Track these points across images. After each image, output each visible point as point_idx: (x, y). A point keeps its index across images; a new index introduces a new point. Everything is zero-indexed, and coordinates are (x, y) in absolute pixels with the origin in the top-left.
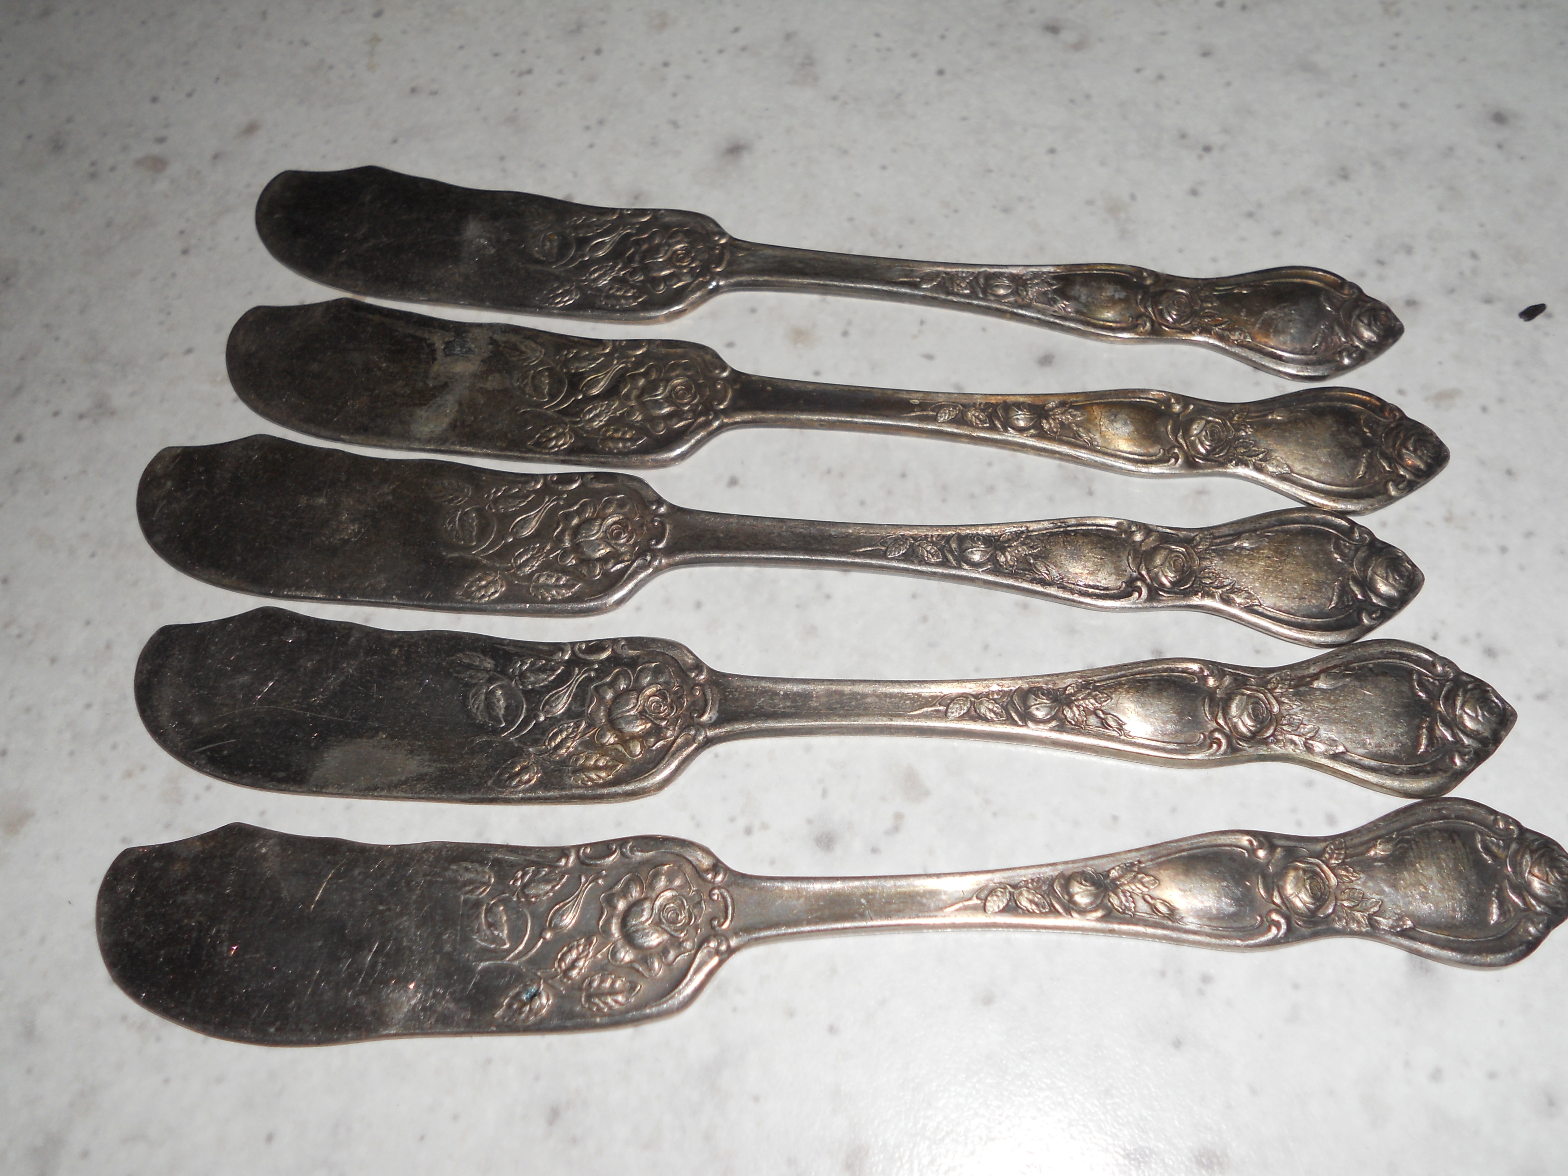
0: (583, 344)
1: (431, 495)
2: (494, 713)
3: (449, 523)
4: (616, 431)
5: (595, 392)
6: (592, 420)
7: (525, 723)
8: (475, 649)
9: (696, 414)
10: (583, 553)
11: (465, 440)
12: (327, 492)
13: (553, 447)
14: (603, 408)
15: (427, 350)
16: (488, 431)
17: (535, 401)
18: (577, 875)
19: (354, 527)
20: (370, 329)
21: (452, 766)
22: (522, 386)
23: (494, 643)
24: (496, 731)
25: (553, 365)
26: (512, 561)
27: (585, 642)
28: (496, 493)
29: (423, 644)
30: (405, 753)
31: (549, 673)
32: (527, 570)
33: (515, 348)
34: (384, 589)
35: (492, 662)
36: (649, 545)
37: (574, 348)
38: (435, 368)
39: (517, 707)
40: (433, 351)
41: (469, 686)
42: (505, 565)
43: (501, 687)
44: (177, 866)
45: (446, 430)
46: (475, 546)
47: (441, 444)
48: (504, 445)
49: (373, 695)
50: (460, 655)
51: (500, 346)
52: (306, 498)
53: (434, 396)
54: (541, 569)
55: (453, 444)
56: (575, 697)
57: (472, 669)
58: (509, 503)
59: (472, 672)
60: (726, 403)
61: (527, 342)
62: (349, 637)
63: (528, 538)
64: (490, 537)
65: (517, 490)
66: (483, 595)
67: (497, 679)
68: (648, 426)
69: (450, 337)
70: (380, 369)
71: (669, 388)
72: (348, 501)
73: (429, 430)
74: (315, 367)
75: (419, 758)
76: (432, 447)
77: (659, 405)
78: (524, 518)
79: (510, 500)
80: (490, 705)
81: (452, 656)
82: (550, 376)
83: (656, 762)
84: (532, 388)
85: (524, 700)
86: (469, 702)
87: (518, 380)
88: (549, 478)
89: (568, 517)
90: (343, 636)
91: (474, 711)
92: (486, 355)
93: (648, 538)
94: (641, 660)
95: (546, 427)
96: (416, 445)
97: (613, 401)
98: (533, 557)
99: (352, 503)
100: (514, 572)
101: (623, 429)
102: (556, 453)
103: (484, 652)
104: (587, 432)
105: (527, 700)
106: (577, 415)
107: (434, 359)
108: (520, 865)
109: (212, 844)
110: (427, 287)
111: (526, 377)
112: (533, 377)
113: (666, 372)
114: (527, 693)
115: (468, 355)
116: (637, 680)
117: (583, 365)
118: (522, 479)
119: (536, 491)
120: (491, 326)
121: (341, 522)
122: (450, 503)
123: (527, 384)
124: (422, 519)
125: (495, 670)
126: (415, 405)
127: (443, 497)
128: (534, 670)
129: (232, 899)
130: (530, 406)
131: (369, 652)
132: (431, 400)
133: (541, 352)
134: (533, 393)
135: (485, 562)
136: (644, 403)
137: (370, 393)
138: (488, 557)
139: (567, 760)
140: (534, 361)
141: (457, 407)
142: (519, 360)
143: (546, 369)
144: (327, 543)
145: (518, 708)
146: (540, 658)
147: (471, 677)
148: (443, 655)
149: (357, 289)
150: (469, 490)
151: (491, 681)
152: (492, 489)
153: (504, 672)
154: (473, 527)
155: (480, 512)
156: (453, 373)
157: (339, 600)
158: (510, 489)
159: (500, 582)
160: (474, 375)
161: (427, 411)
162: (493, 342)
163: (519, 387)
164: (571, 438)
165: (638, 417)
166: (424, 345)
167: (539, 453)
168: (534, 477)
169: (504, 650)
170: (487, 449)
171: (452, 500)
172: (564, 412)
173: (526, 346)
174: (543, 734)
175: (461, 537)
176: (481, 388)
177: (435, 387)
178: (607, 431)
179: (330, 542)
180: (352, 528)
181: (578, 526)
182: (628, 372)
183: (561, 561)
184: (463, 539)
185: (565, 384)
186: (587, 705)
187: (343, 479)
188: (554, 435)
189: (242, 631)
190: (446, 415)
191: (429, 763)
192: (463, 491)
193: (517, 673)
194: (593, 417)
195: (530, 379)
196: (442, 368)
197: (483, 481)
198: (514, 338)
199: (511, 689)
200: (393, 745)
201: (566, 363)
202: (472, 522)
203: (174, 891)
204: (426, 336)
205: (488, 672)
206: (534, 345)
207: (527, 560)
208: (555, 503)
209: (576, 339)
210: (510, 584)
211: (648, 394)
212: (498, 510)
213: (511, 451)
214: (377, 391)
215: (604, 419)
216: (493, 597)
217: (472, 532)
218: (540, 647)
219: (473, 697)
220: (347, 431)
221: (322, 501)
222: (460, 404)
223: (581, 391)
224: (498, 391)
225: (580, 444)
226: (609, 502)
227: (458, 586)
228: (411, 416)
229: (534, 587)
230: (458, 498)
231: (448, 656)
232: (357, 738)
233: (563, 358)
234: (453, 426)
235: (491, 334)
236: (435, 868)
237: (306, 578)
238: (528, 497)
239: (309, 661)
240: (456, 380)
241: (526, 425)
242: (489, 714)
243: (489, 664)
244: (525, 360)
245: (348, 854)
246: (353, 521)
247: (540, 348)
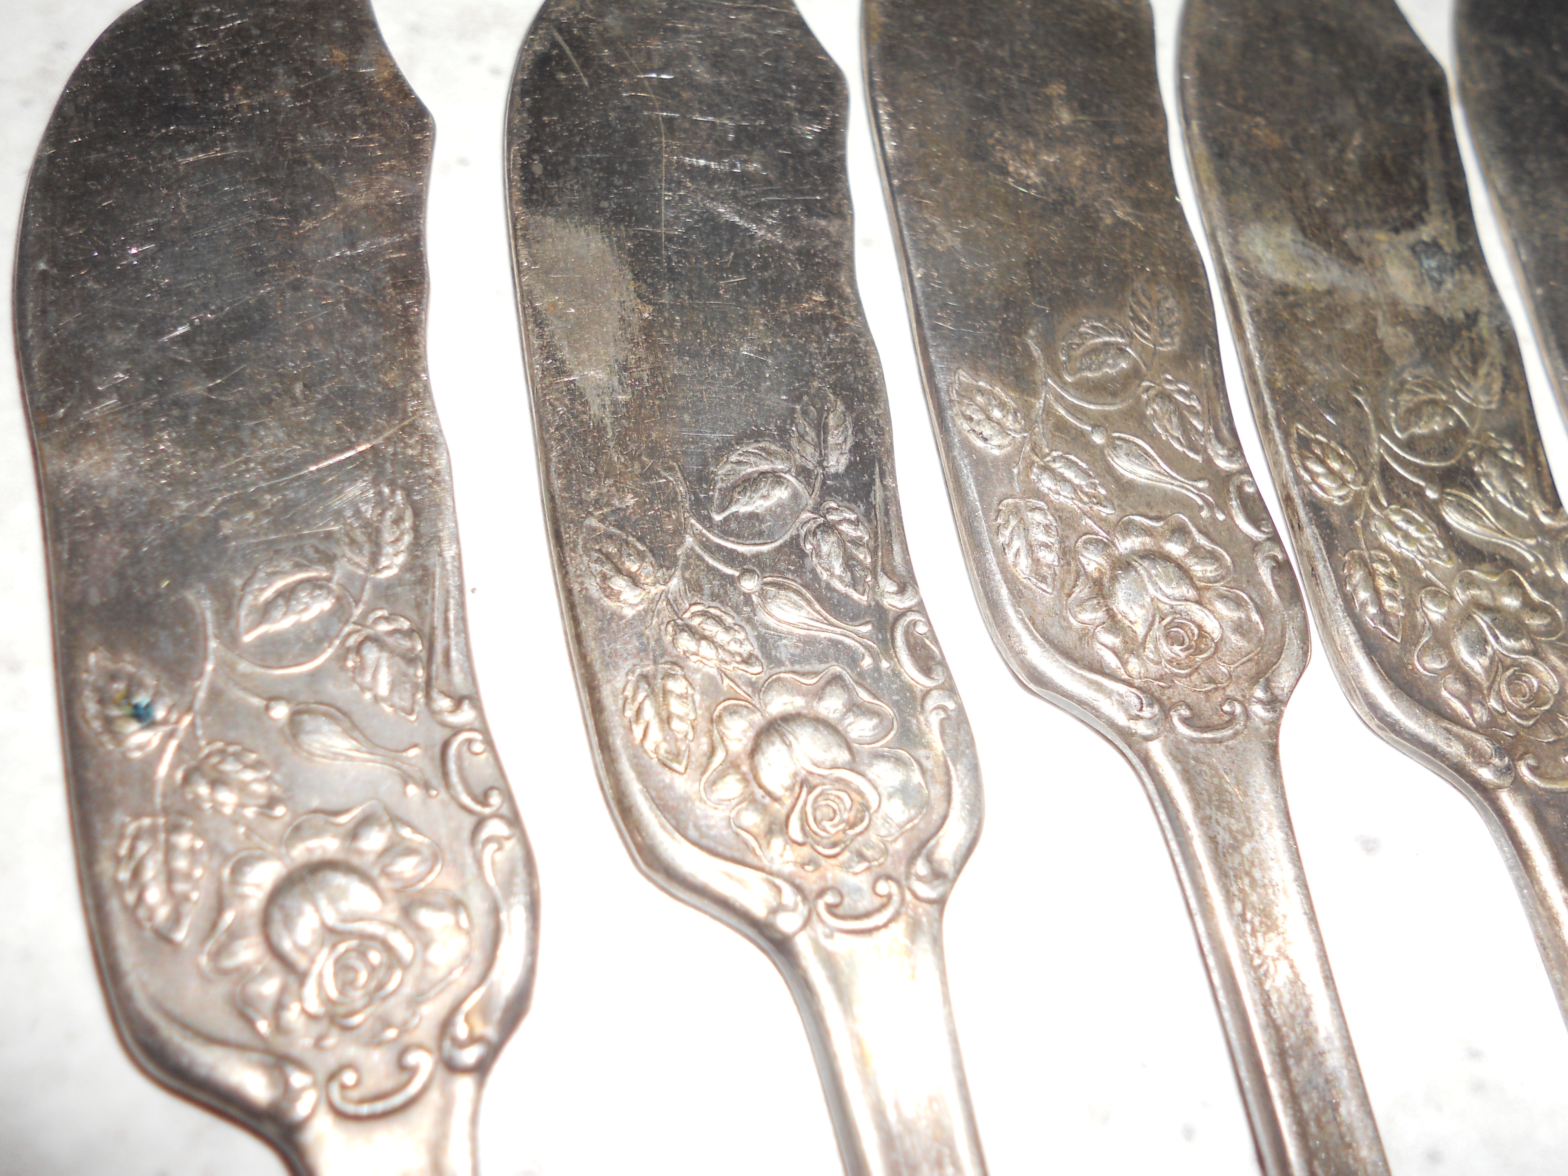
0: (1539, 474)
1: (1137, 285)
2: (736, 496)
3: (1094, 328)
4: (1390, 578)
5: (1453, 518)
6: (1393, 528)
7: (731, 558)
8: (859, 429)
9: (1489, 728)
10: (1114, 579)
11: (1264, 315)
12: (1084, 121)
13: (1307, 469)
14: (1426, 543)
15: (1408, 215)
16: (1297, 350)
17: (1388, 417)
18: (416, 740)
19: (1034, 176)
20: (1406, 119)
21: (612, 444)
22: (1408, 386)
23: (880, 460)
24: (700, 507)
25: (1474, 431)
26: (1055, 454)
27: (931, 630)
28: (1181, 392)
29: (844, 339)
30: (621, 358)
31: (848, 577)
32: (1046, 483)
33: (1477, 357)
34: (932, 250)
35: (841, 469)
36: (1174, 706)
37: (1524, 457)
38: (1381, 237)
39: (761, 534)
40: (1411, 225)
41: (783, 435)
42: (1044, 442)
43: (795, 496)
44: (340, 55)
45: (1271, 281)
46: (1065, 383)
47: (1240, 279)
48: (1279, 384)
49: (722, 278)
50: (841, 408)
51: (1469, 329)
52: (1062, 92)
53: (1327, 246)
54: (1059, 513)
55: (1249, 298)
56: (809, 642)
57: (818, 436)
58: (1170, 421)
59: (811, 435)
60: (1538, 782)
61: (1497, 375)
62: (825, 217)
63: (1110, 470)
64: (1090, 403)
65: (1200, 428)
66: (971, 419)
67: (809, 485)
68: (1424, 640)
69: (1450, 245)
70: (1342, 151)
71: (1524, 659)
72: (1079, 158)
73: (1260, 254)
74: (1303, 55)
75: (616, 384)
76: (1230, 267)
77: (1479, 644)
78: (1147, 453)
79: (1175, 420)
80: (750, 483)
81: (834, 394)
82: (1448, 431)
83: (704, 842)
84: (1411, 405)
85: (777, 544)
86: (748, 444)
87: (1416, 377)
88: (1245, 478)
89: (1180, 532)
90: (823, 207)
91: (734, 458)
92: (1441, 311)
93: (1188, 701)
94: (921, 753)
95: (1344, 447)
96: (1223, 240)
97: (1450, 558)
98: (1075, 488)
99: (1078, 163)
100: (1033, 463)
101: (1398, 591)
102: (1298, 480)
103: (857, 448)
104: (1366, 526)
105: (779, 550)
106: (1392, 497)
107: (1397, 231)
108: (422, 618)
109: (388, 95)
110: (1524, 188)
111: (1428, 390)
112: (1434, 402)
113: (1551, 644)
114: (794, 546)
115: (1428, 282)
116: (879, 756)
117: (1496, 483)
118: (1225, 432)
119: (1209, 461)
120: (1499, 307)
121: (1034, 155)
122: (1132, 319)
123: (1415, 394)
124: (1085, 282)
125: (826, 477)
126: (1299, 221)
127: (1139, 303)
128: (844, 546)
129: (287, 146)
130: (1375, 410)
131: (805, 256)
132: (1318, 243)
133: (1490, 402)
134: (1402, 410)
135: (1039, 404)
136: (1470, 617)
137: (1290, 145)
138: (1048, 410)
139: (667, 658)
140: (1466, 395)
141: (1321, 287)
142: (1456, 369)
143: (1459, 421)
144: (991, 141)
145: (760, 536)
146: (874, 553)
147: (802, 437)
148: (831, 379)
149: (1468, 85)
150: (1169, 346)
151: (804, 473)
152: (1186, 384)
153: (826, 492)
154: (1100, 368)
155: (1135, 374)
156: (1384, 266)
157: (891, 185)
158: (1197, 414)
159: (1006, 441)
160: (1394, 303)
161: (1294, 241)
162: (1472, 318)
163: (1403, 383)
164: (1341, 498)
165: (1435, 613)
166: (1416, 209)
167: (1289, 451)
168: (1236, 450)
169: (872, 482)
170: (1261, 358)
171: (1141, 322)
172: (1385, 471)
173: (1488, 374)
174: (714, 597)
175: (1073, 353)
176: (1375, 320)
177: (1344, 244)
178: (1383, 562)
179: (993, 146)
180: (1032, 174)
181: (1167, 558)
182: (1520, 572)
183: (1085, 542)
184: (1069, 358)
185: (1445, 460)
186: (797, 667)
187: (1118, 140)
188: (1336, 466)
189: (791, 54)
190: (1299, 274)
191: (608, 403)
192: (1162, 336)
193: (830, 517)
194: (1399, 529)
195: (1425, 396)
196: (1384, 247)
197: (1197, 367)
198: (1494, 349)
199: (796, 515)
200: (633, 334)
201: (1488, 452)
202: (1109, 366)
203: (293, 59)
204: (1434, 208)
205: (820, 463)
206: (1497, 387)
207: (1065, 480)
208: (1200, 502)
209: (1542, 458)
210: (1008, 461)
211: (1493, 620)
212: (1147, 403)
213: (1273, 400)
214: (1298, 156)
215: (1407, 550)
216: (973, 438)
217: (1089, 369)
218: (897, 548)
219: (763, 449)
220: (1206, 128)
221: (1065, 117)
222: (1330, 292)
223: (1442, 493)
224: (1381, 350)
225: (1336, 519)
226: (1239, 603)
227: (975, 370)
228: (1275, 219)
229: (1016, 506)
230: (1148, 329)
231: (834, 387)
232: (632, 271)
233: (1495, 444)
234: (1283, 291)
235: (1485, 310)
236: (392, 465)
237: (915, 125)
238: (1191, 449)
239: (762, 163)
240: (1372, 275)
241: (1332, 412)
242: (734, 487)
243: (837, 462)
244: (1461, 379)
245: (399, 307)
246: (1044, 172)
247: (1496, 398)
